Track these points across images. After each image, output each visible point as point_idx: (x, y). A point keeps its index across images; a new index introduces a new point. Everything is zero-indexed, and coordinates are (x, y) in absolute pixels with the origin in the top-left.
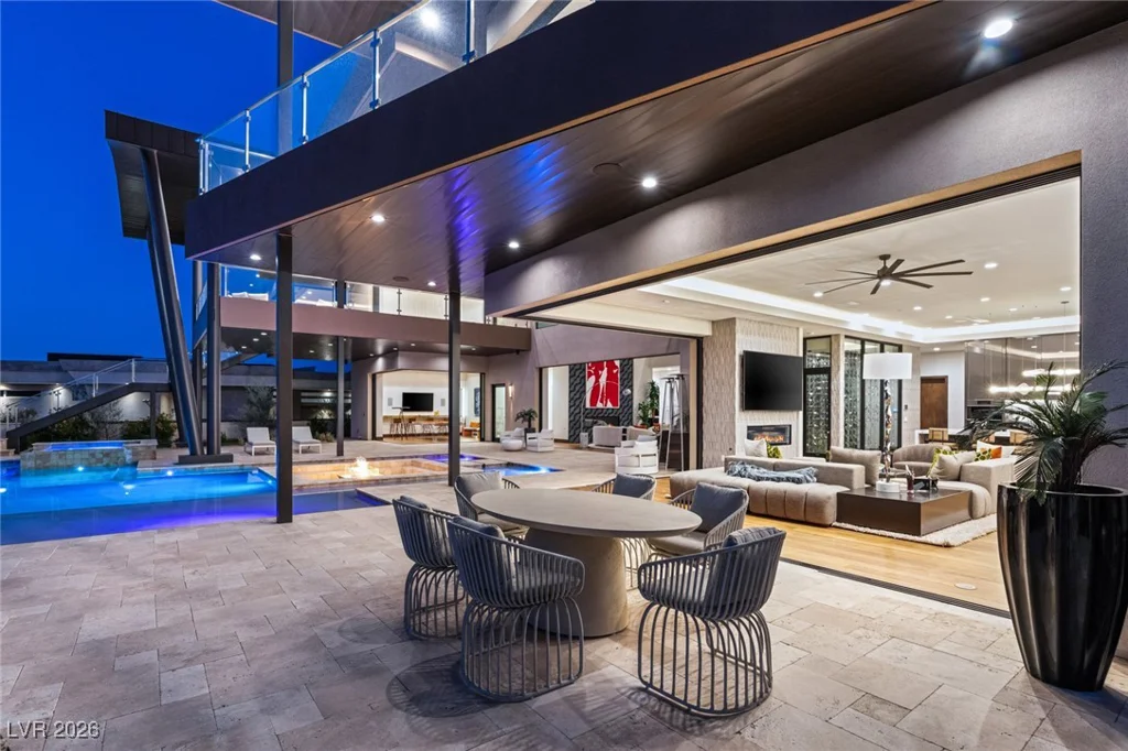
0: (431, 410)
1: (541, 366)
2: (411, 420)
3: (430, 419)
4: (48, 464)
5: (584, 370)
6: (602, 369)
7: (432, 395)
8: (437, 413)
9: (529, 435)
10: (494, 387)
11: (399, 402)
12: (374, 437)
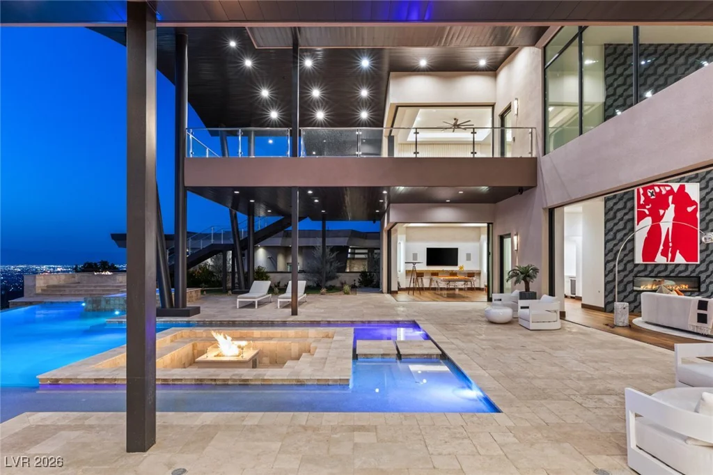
0: (455, 264)
1: (550, 204)
2: (435, 274)
3: (453, 274)
4: (99, 307)
5: (632, 209)
6: (666, 207)
7: (456, 250)
8: (461, 268)
9: (522, 303)
10: (502, 238)
11: (423, 257)
12: (390, 291)
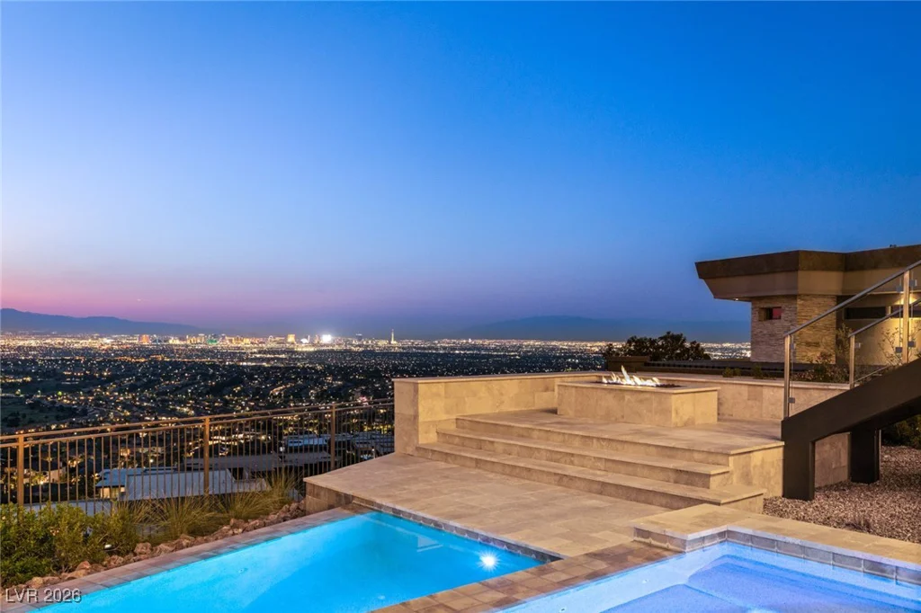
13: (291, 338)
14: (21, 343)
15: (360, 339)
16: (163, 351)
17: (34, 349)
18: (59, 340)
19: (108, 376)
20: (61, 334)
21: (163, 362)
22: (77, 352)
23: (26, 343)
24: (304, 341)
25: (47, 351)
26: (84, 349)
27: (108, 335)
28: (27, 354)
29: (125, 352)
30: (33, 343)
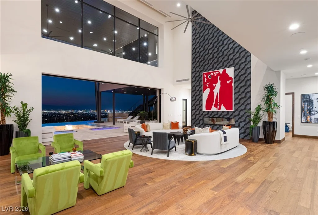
13: (106, 111)
14: (44, 112)
15: (121, 111)
16: (77, 113)
17: (47, 113)
18: (53, 111)
19: (65, 119)
20: (54, 110)
21: (77, 116)
22: (57, 113)
23: (46, 112)
24: (109, 111)
25: (50, 113)
26: (59, 113)
27: (65, 110)
28: (46, 114)
29: (68, 114)
30: (47, 112)
